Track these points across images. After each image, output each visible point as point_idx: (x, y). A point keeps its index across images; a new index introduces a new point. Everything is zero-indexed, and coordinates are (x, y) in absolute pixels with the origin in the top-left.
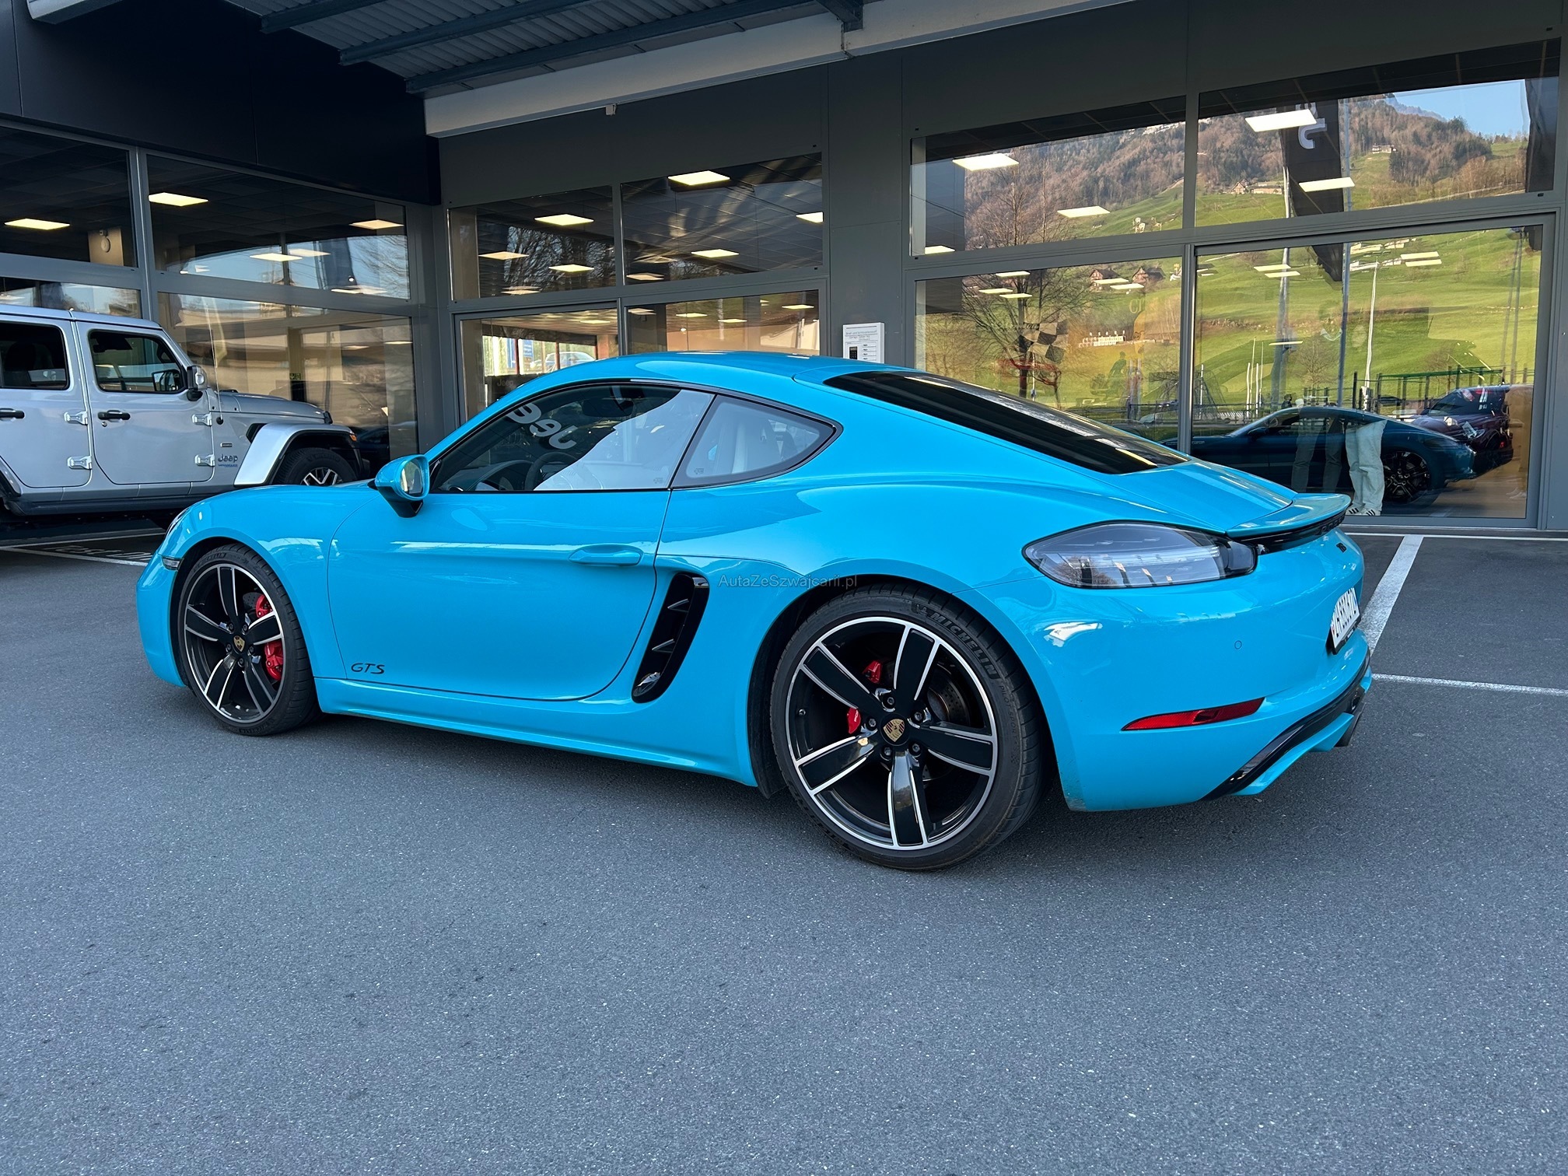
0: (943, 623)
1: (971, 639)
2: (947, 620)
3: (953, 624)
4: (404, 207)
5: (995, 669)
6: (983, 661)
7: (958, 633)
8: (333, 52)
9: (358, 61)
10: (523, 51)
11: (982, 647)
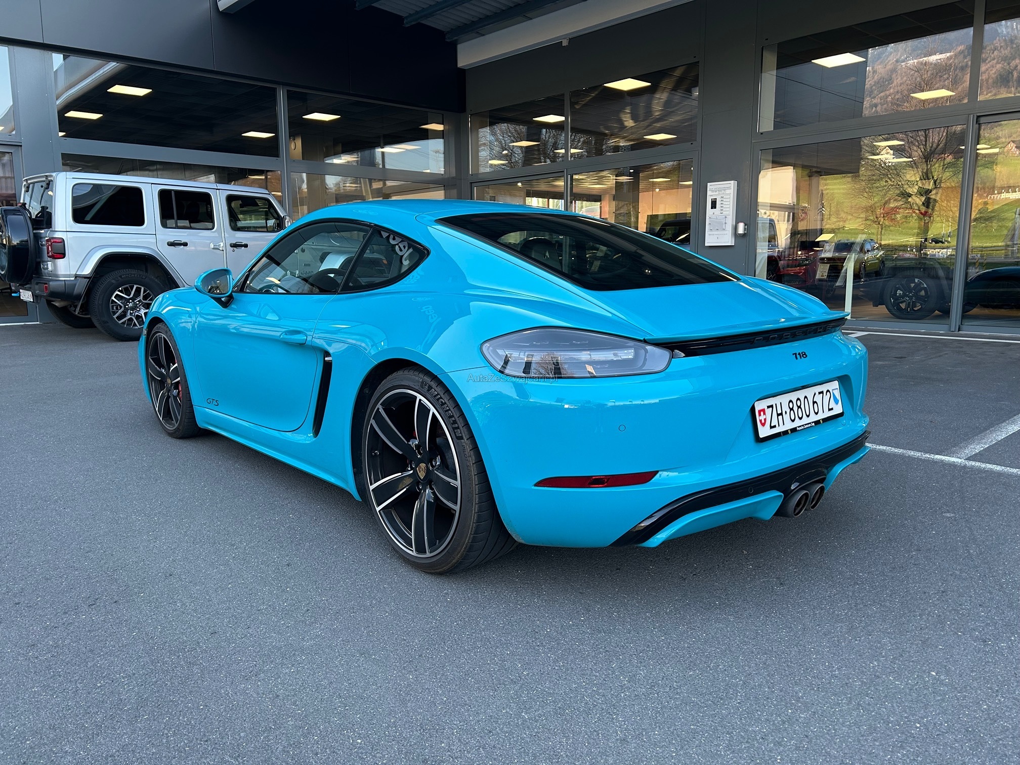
0: (435, 396)
1: (449, 410)
2: (438, 394)
3: (441, 398)
4: (443, 114)
5: (461, 433)
6: (454, 426)
7: (443, 404)
8: (400, 19)
9: (413, 23)
10: (511, 7)
11: (455, 416)
